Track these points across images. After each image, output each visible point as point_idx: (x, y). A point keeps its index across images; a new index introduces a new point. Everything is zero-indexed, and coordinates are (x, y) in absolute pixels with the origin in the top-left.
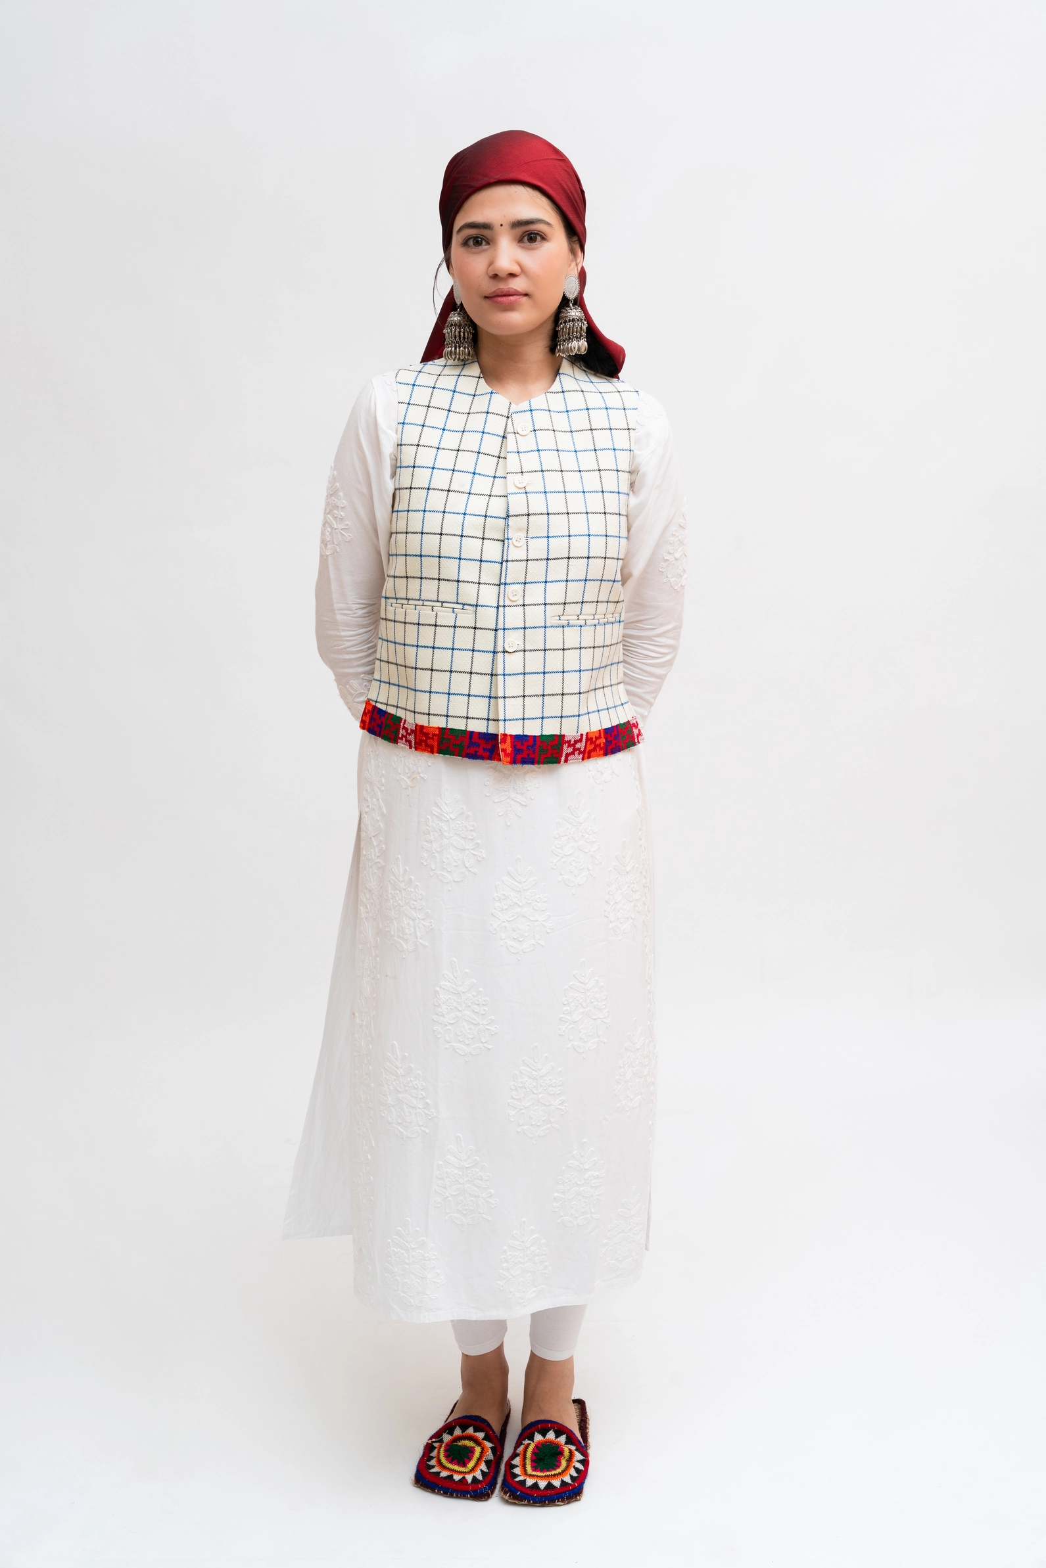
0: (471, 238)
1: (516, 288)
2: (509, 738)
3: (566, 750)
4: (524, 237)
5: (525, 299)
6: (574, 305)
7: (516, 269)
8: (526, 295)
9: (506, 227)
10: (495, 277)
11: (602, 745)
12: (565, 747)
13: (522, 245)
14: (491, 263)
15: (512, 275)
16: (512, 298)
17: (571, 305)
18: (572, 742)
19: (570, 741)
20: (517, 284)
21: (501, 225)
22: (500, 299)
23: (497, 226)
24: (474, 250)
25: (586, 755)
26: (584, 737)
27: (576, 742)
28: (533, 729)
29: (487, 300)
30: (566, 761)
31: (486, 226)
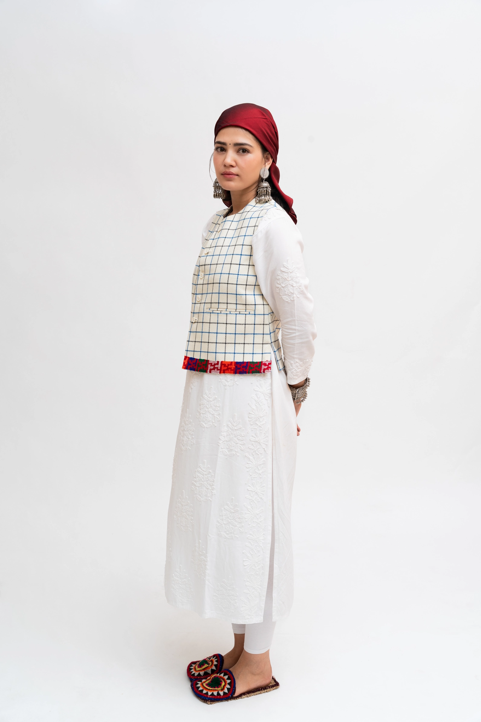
0: (219, 148)
1: (233, 172)
2: (187, 358)
3: (210, 367)
4: (240, 150)
5: (236, 177)
6: (265, 181)
7: (233, 164)
8: (237, 175)
9: (232, 145)
10: (225, 166)
11: (232, 369)
12: (209, 366)
13: (238, 153)
14: (224, 160)
15: (232, 166)
16: (231, 176)
17: (264, 181)
18: (213, 364)
19: (212, 364)
20: (233, 170)
21: (230, 144)
22: (226, 175)
23: (228, 144)
24: (220, 153)
25: (222, 371)
26: (220, 363)
27: (215, 364)
28: (197, 356)
29: (222, 175)
30: (210, 372)
31: (224, 144)
